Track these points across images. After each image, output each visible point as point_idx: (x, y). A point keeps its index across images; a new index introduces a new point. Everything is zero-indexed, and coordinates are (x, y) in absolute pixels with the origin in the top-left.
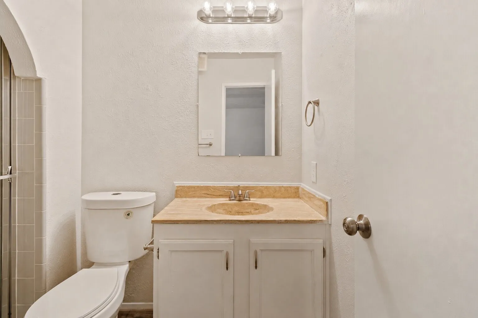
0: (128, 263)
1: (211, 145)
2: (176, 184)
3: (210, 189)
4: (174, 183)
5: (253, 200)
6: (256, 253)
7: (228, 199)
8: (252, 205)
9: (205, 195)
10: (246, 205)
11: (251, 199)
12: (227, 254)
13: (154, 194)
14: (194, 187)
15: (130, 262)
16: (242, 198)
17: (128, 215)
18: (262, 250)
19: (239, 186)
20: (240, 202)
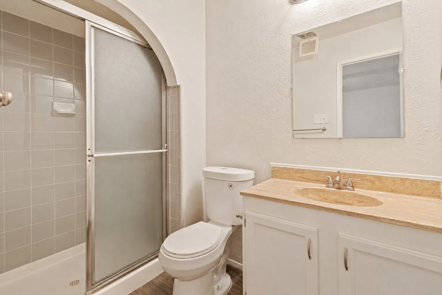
0: (231, 226)
1: (324, 130)
2: (273, 165)
3: (306, 174)
4: (270, 164)
5: (357, 191)
6: (346, 251)
7: (325, 185)
8: (355, 195)
9: (299, 178)
10: (347, 195)
11: (355, 189)
12: (310, 242)
13: (253, 172)
14: (288, 169)
15: (233, 226)
16: (342, 186)
17: (231, 186)
18: (355, 250)
19: (339, 172)
20: (338, 190)
